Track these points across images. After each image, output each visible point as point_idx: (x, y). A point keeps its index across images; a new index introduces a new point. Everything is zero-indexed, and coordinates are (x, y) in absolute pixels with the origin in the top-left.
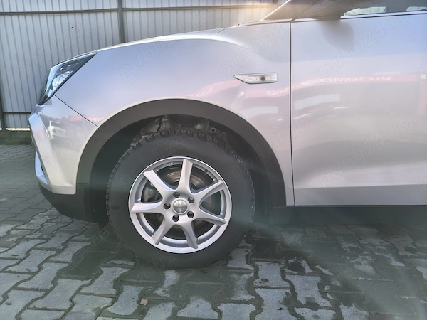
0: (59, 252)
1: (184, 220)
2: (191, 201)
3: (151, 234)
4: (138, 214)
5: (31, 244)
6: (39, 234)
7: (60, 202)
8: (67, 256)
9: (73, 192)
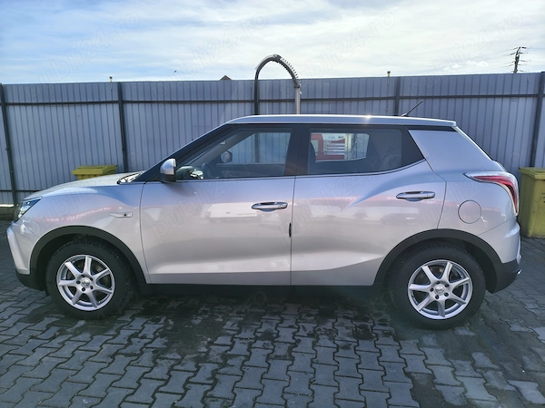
0: (24, 308)
1: (88, 291)
2: (92, 279)
3: (71, 299)
4: (63, 287)
5: (9, 304)
6: (16, 298)
7: (22, 278)
8: (27, 312)
9: (28, 273)
